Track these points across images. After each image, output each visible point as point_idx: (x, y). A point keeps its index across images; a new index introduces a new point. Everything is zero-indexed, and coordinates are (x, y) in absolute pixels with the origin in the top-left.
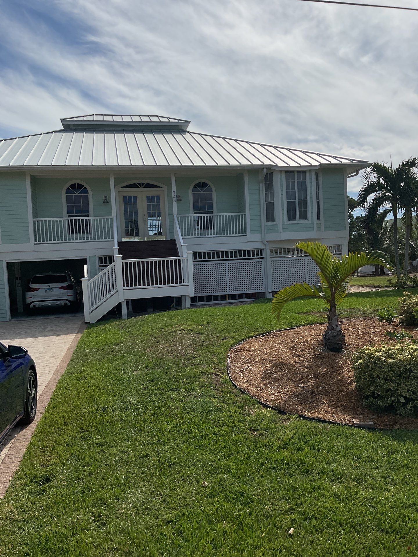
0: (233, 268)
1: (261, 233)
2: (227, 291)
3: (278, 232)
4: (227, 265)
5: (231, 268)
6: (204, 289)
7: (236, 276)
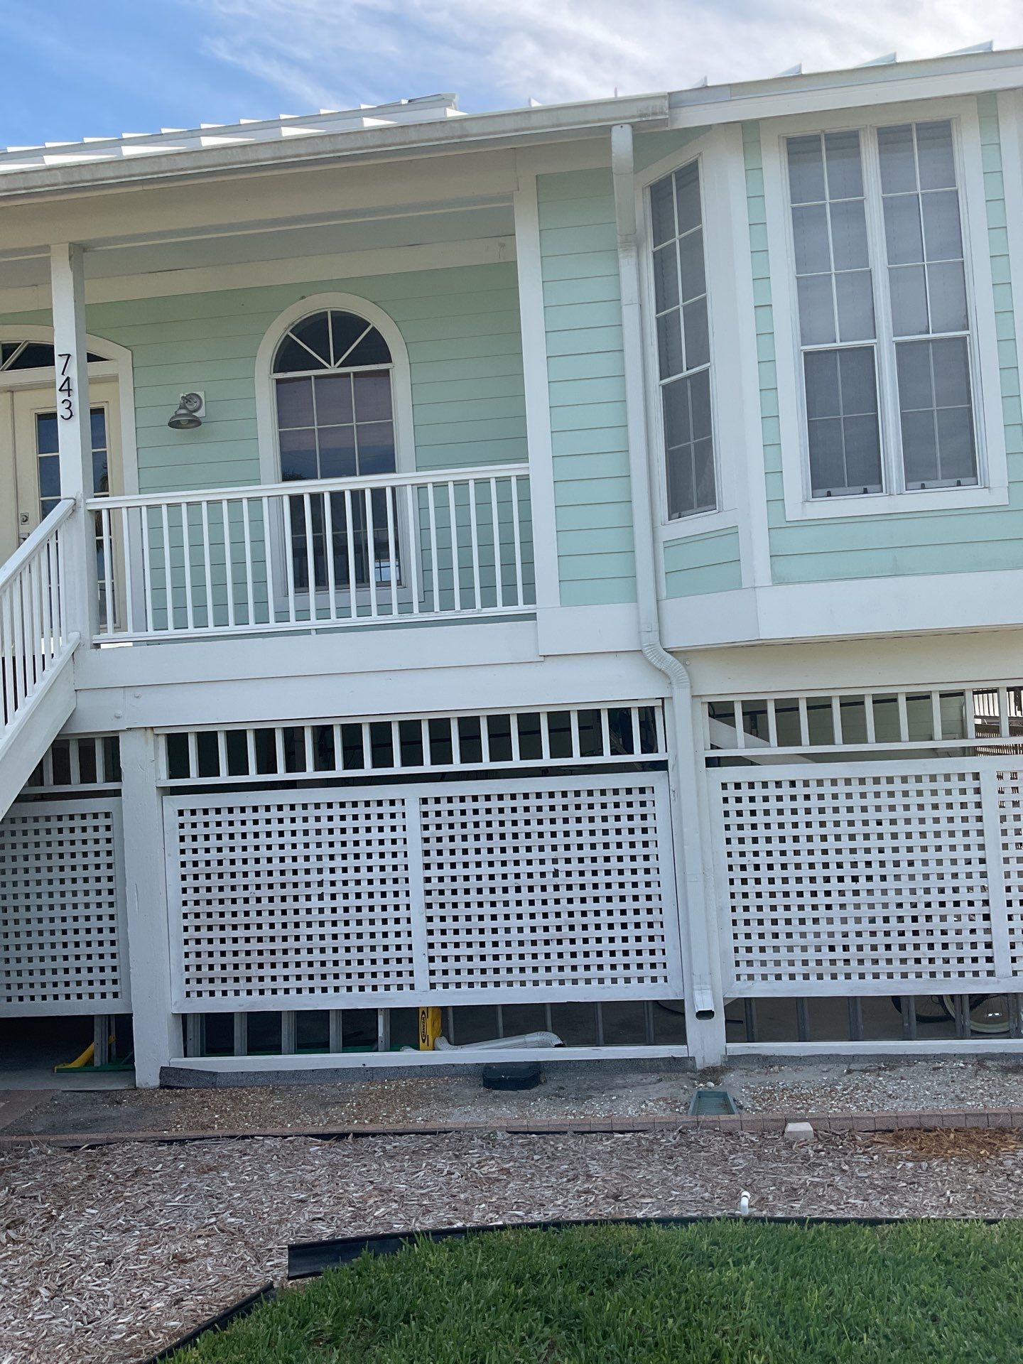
0: (458, 831)
1: (634, 598)
2: (412, 987)
3: (738, 585)
4: (413, 809)
5: (445, 831)
6: (261, 966)
7: (473, 884)
